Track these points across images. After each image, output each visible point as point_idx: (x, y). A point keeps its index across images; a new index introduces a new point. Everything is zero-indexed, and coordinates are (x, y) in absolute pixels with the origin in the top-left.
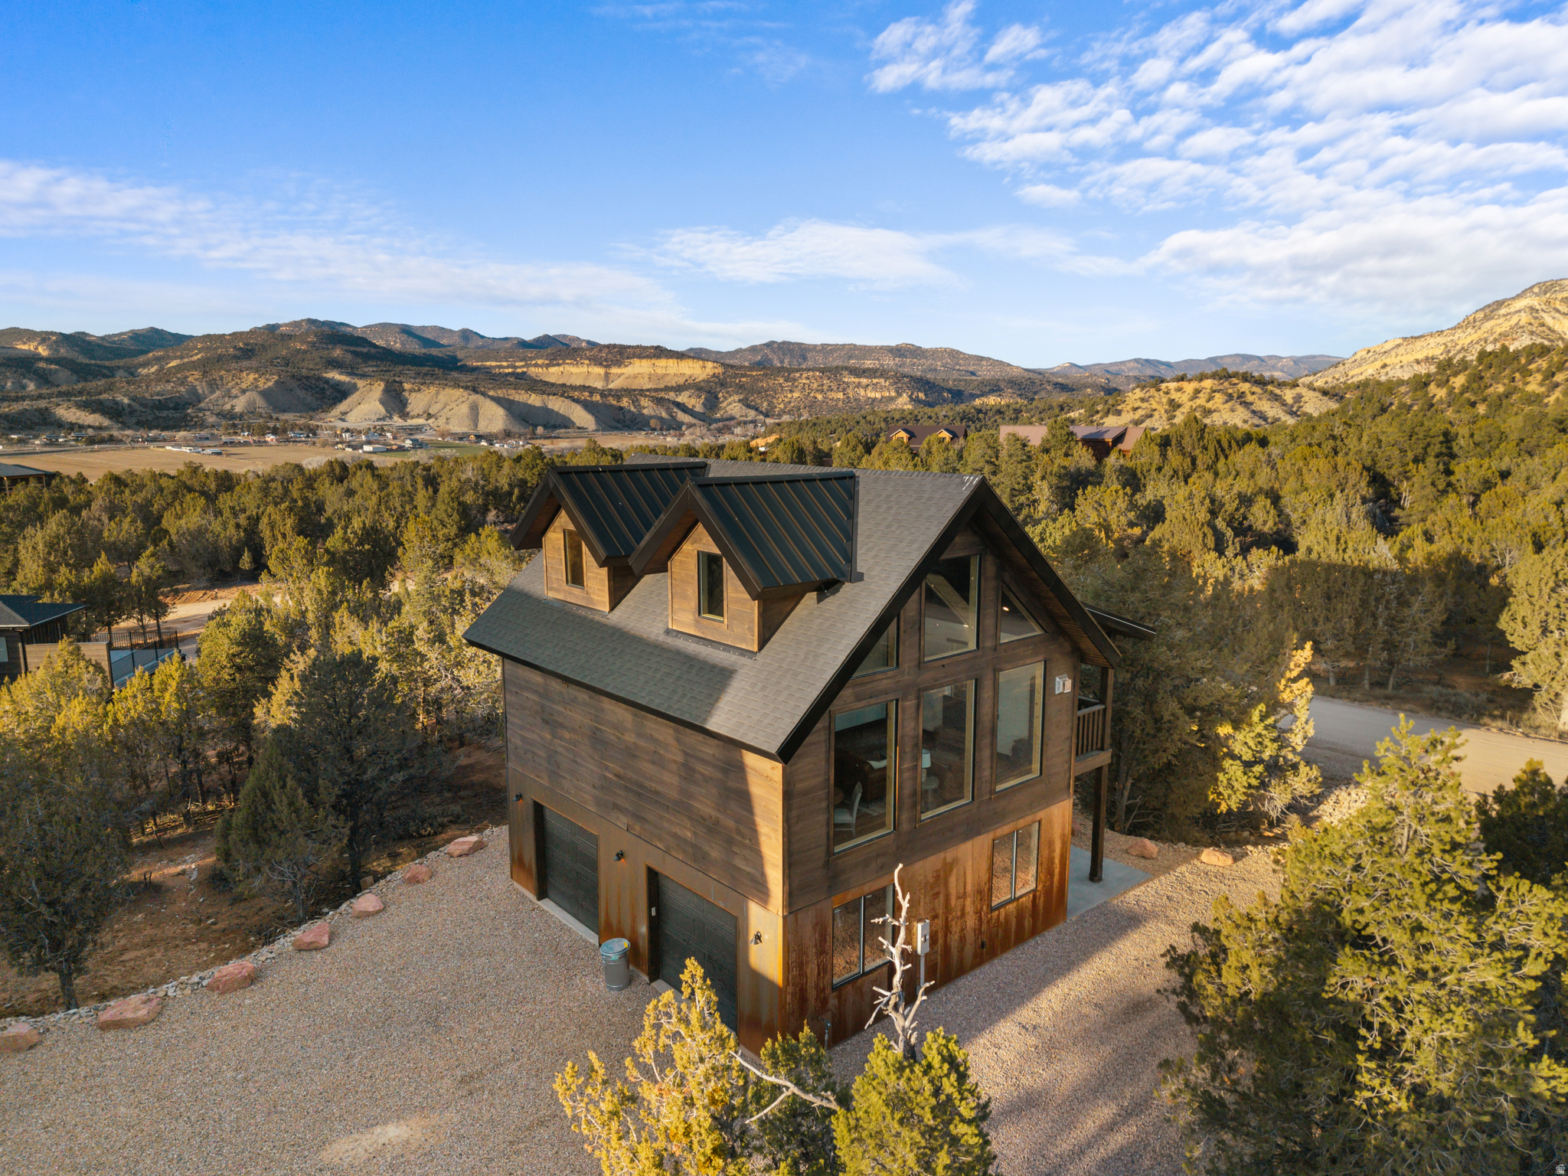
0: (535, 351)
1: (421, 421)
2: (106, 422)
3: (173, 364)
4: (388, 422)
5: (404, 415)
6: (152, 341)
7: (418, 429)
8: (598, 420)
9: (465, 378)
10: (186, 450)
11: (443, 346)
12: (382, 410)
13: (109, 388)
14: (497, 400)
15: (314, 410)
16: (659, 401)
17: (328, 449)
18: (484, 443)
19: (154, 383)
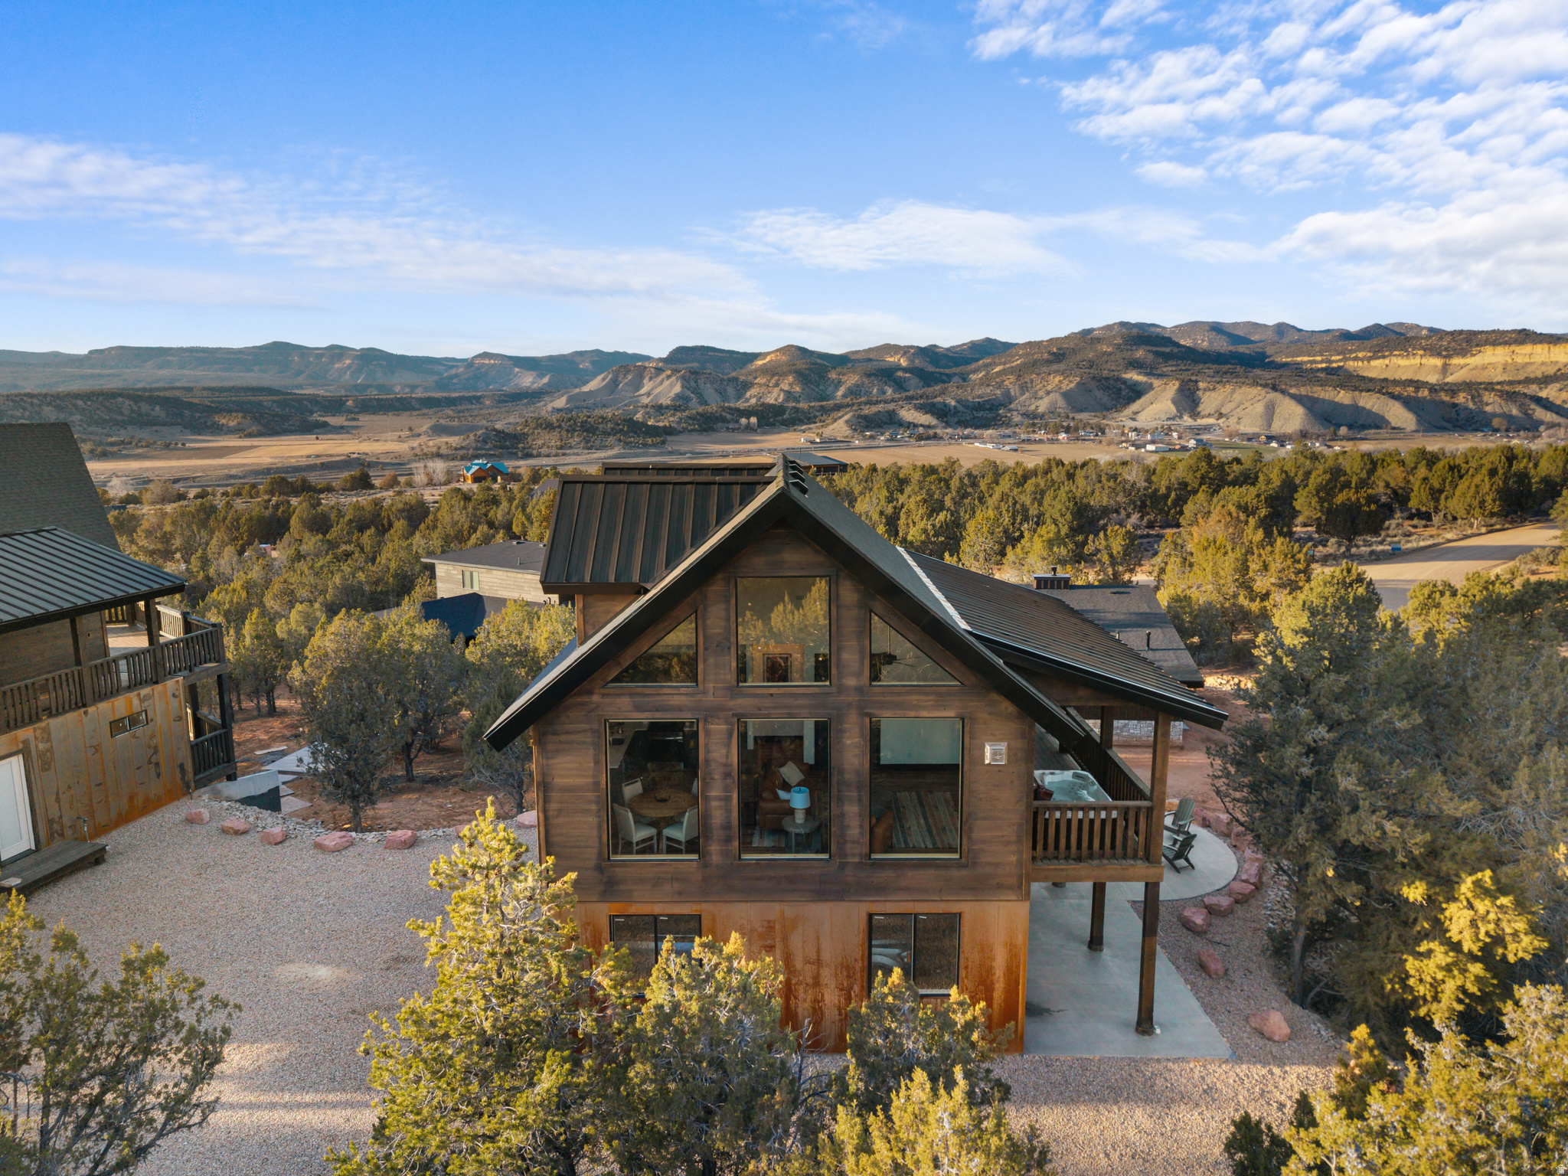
0: (1357, 343)
1: (1211, 421)
2: (934, 421)
3: (997, 369)
4: (1178, 421)
5: (1195, 415)
6: (987, 349)
7: (1207, 429)
8: (1420, 420)
9: (1267, 375)
10: (990, 446)
11: (1253, 342)
12: (1173, 409)
13: (943, 393)
14: (1298, 399)
15: (1108, 409)
16: (1511, 396)
17: (1112, 448)
18: (1274, 445)
19: (978, 387)
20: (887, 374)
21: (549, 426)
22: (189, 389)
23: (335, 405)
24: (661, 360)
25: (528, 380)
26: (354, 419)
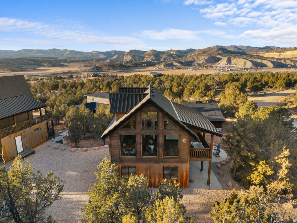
0: (262, 50)
1: (233, 65)
2: (180, 65)
3: (193, 55)
4: (227, 65)
5: (230, 64)
6: (191, 51)
7: (233, 67)
8: (274, 65)
9: (245, 56)
10: (191, 70)
11: (243, 50)
12: (226, 63)
13: (182, 59)
14: (251, 61)
15: (214, 63)
16: (292, 61)
17: (214, 70)
18: (245, 70)
19: (189, 58)
20: (171, 56)
21: (106, 66)
22: (38, 58)
23: (65, 61)
24: (127, 52)
25: (102, 56)
26: (69, 64)
